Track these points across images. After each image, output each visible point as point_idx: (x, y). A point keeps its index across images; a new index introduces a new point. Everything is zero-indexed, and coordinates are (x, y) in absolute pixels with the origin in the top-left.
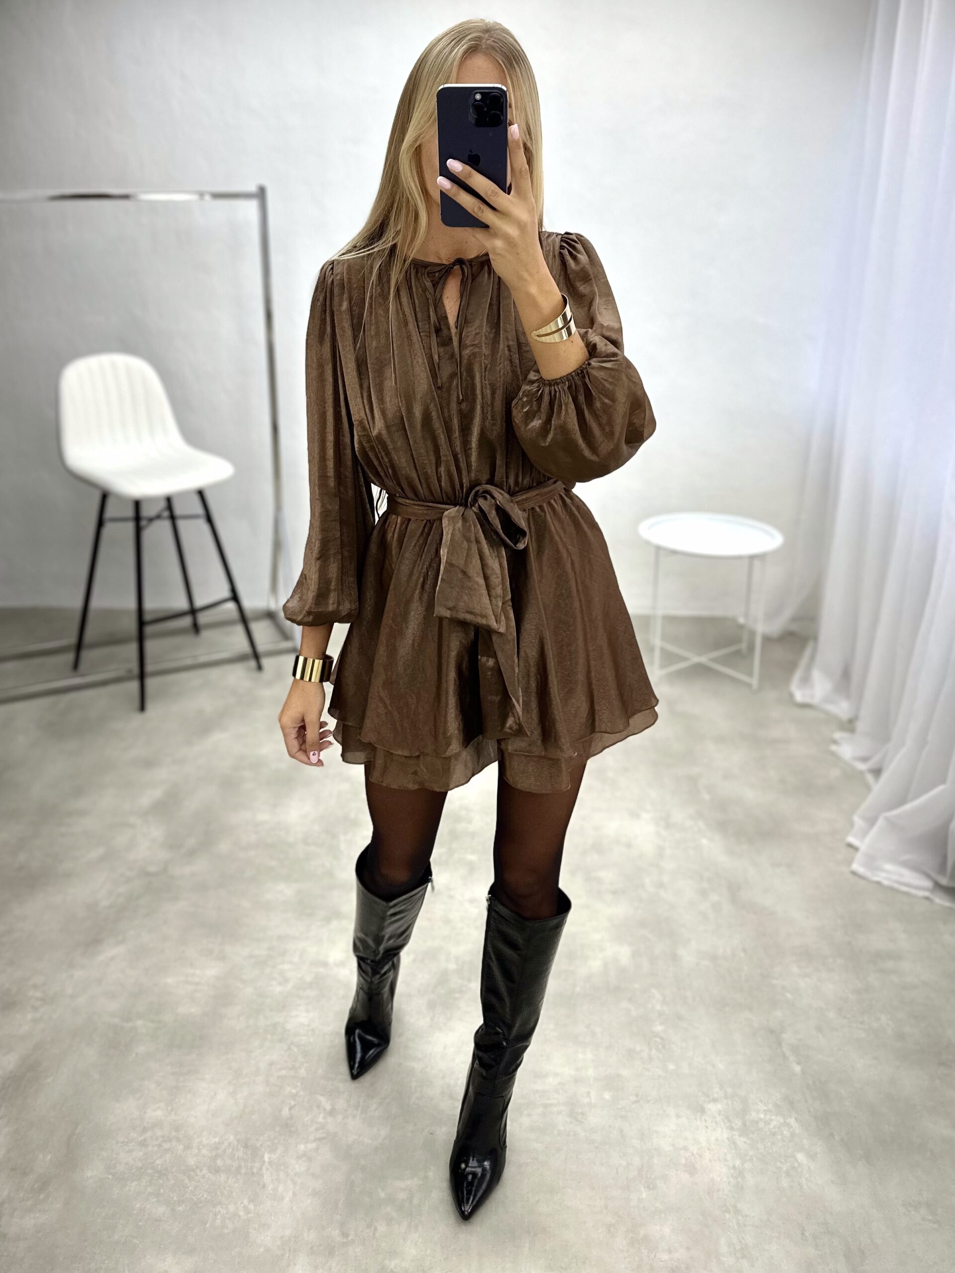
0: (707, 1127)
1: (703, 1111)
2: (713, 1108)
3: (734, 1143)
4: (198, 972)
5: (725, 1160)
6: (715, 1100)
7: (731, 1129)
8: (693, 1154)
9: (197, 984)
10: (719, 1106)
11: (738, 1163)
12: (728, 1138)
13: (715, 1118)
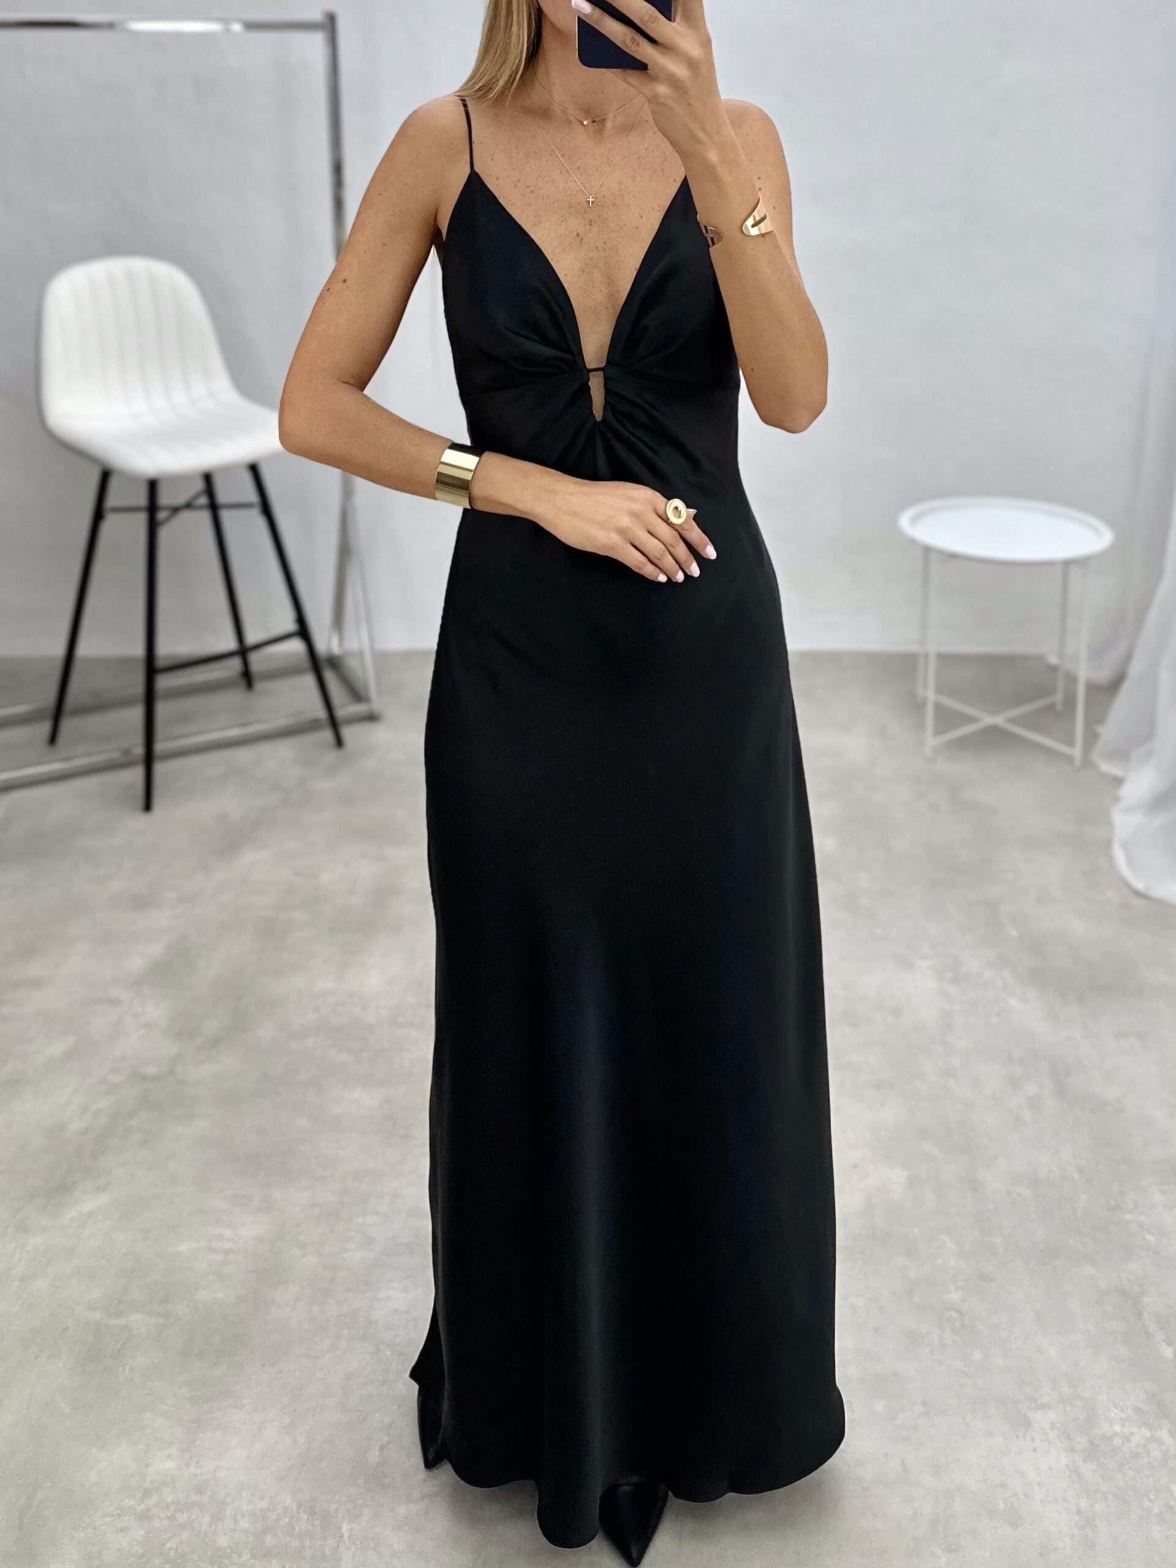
0: (1035, 1450)
1: (1028, 1424)
2: (1042, 1419)
3: (1076, 1472)
4: (228, 1233)
5: (1065, 1500)
6: (1044, 1407)
7: (1072, 1450)
8: (1016, 1495)
9: (227, 1252)
10: (1052, 1415)
11: (1084, 1504)
12: (1067, 1465)
13: (1047, 1434)
